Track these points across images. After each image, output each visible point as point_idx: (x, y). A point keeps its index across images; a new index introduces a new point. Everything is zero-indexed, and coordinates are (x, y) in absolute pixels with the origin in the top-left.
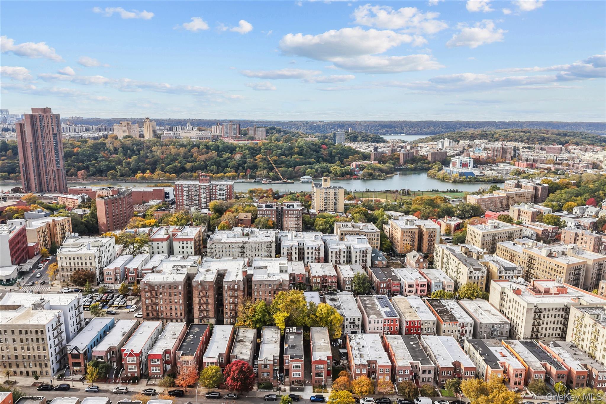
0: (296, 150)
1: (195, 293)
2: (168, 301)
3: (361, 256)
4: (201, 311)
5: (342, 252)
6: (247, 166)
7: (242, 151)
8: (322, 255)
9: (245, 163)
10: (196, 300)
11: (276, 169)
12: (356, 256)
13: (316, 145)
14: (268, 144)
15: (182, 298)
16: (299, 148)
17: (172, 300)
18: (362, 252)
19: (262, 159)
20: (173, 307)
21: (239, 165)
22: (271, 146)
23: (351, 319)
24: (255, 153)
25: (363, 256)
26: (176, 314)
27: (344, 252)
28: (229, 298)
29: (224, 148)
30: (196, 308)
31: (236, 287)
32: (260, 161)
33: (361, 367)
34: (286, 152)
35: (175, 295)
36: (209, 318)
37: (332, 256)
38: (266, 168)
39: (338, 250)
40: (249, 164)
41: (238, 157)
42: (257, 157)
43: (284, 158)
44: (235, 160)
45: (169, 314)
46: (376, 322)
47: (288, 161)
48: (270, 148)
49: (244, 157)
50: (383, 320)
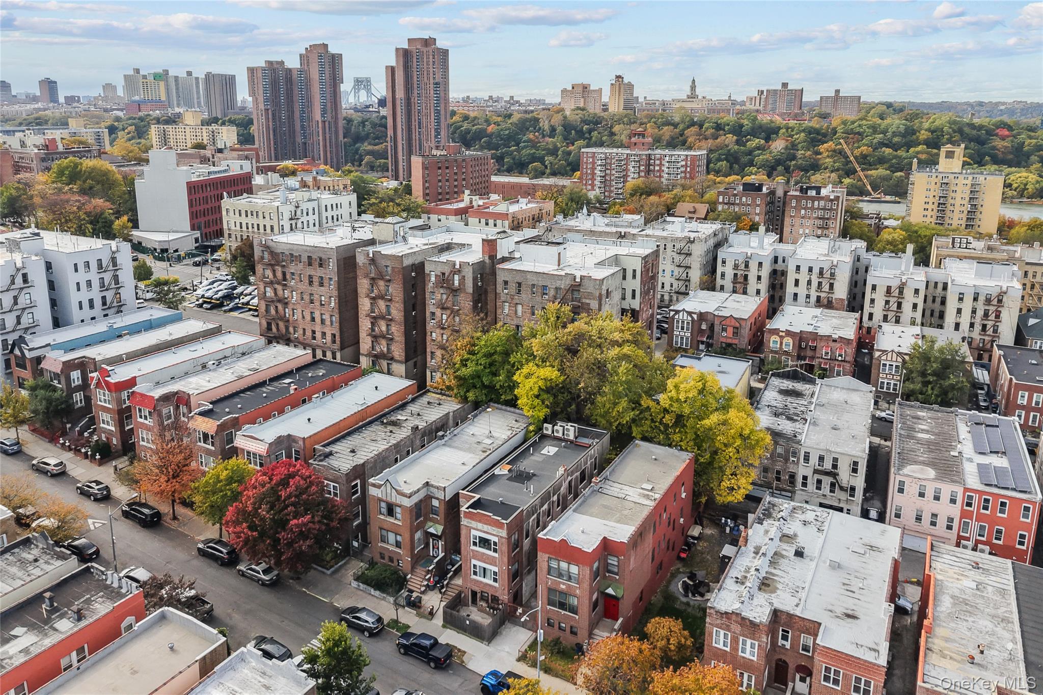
0: (924, 135)
1: (363, 285)
2: (306, 297)
3: (980, 313)
4: (375, 338)
5: (908, 293)
6: (795, 165)
7: (792, 136)
8: (841, 292)
9: (794, 158)
10: (365, 304)
11: (861, 174)
12: (959, 311)
13: (981, 127)
14: (853, 123)
15: (335, 293)
16: (933, 132)
17: (316, 297)
18: (982, 298)
19: (834, 151)
20: (317, 315)
21: (778, 162)
22: (860, 126)
23: (821, 459)
24: (819, 141)
25: (986, 315)
26: (324, 334)
27: (917, 291)
28: (438, 312)
29: (753, 129)
30: (365, 325)
31: (456, 283)
32: (828, 156)
33: (736, 628)
34: (896, 139)
35: (321, 284)
36: (392, 359)
37: (872, 301)
38: (838, 170)
39: (895, 284)
40: (800, 162)
41: (778, 145)
42: (822, 148)
43: (888, 151)
44: (771, 153)
45: (309, 334)
46: (930, 494)
47: (896, 157)
48: (858, 130)
49: (794, 146)
50: (959, 490)
